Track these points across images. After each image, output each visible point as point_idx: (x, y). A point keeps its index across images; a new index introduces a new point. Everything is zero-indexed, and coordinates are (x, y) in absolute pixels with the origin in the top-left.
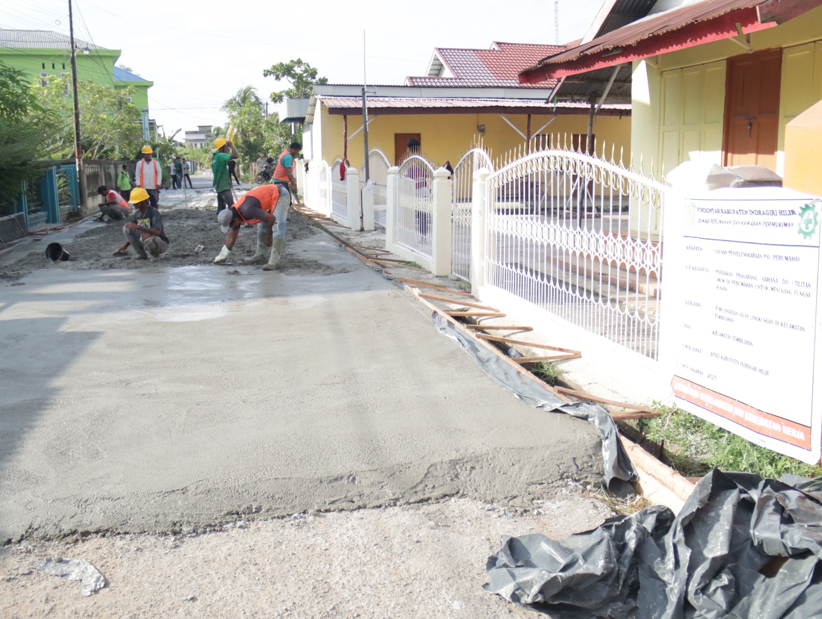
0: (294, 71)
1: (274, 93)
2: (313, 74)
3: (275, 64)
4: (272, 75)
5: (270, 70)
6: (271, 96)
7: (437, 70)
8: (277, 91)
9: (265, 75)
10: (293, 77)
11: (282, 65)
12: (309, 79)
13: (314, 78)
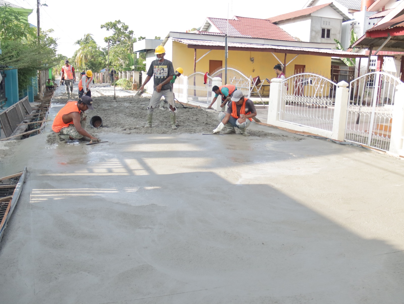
0: (117, 26)
1: (106, 37)
2: (126, 28)
3: (107, 22)
4: (105, 28)
5: (104, 25)
6: (105, 39)
7: (206, 28)
8: (108, 36)
9: (102, 28)
10: (115, 28)
11: (111, 23)
12: (124, 31)
13: (126, 30)
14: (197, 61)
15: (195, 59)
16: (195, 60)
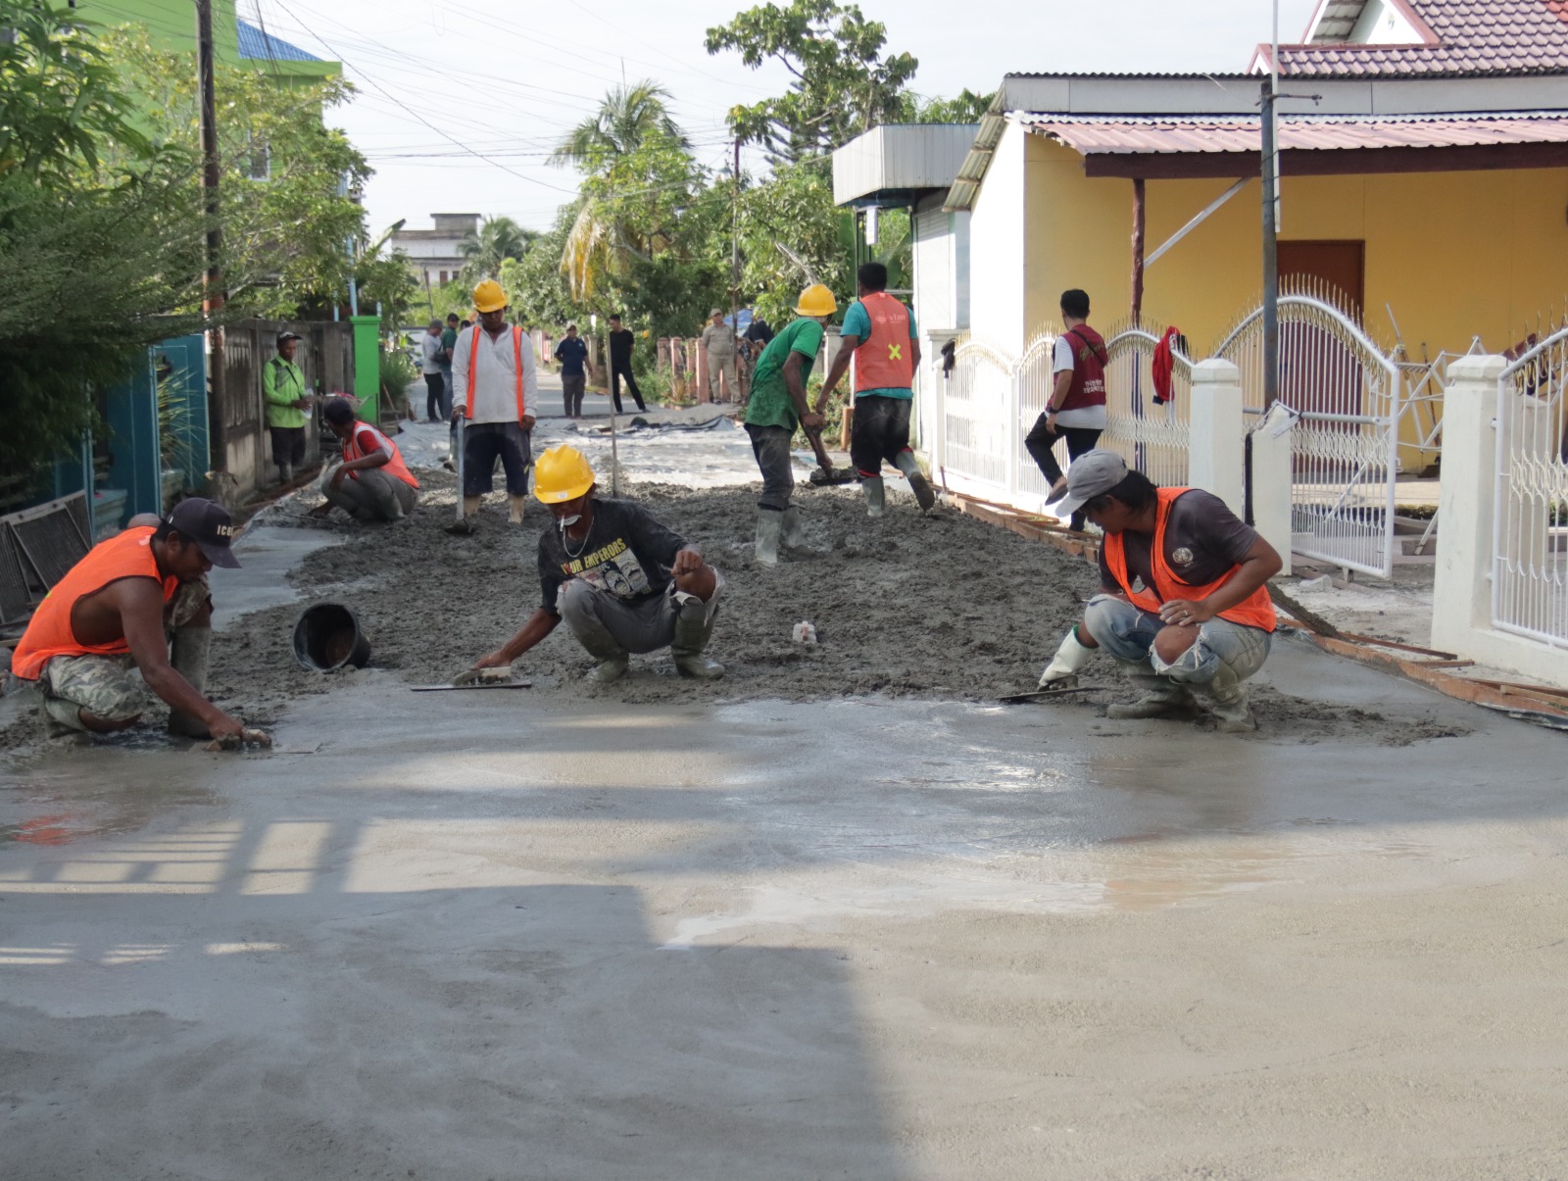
0: (810, 32)
1: (741, 108)
2: (870, 40)
3: (746, 8)
4: (734, 46)
5: (728, 28)
6: (731, 119)
7: (1346, 18)
8: (751, 102)
9: (713, 47)
10: (804, 53)
11: (771, 12)
12: (855, 60)
13: (872, 56)
14: (1149, 259)
15: (1134, 244)
16: (1140, 252)
